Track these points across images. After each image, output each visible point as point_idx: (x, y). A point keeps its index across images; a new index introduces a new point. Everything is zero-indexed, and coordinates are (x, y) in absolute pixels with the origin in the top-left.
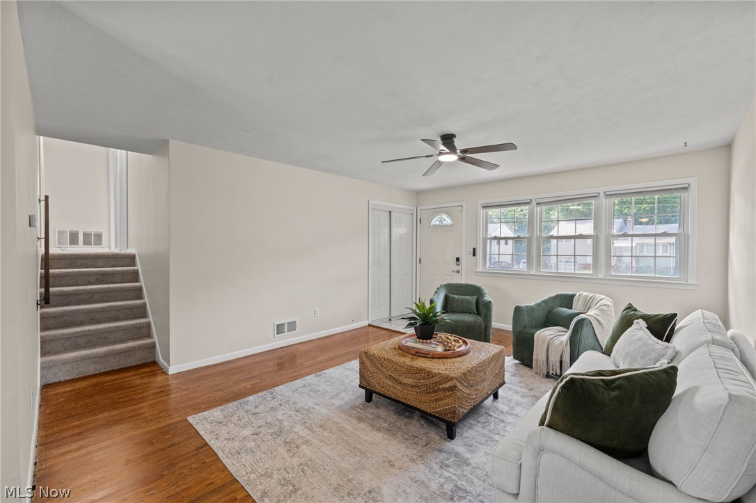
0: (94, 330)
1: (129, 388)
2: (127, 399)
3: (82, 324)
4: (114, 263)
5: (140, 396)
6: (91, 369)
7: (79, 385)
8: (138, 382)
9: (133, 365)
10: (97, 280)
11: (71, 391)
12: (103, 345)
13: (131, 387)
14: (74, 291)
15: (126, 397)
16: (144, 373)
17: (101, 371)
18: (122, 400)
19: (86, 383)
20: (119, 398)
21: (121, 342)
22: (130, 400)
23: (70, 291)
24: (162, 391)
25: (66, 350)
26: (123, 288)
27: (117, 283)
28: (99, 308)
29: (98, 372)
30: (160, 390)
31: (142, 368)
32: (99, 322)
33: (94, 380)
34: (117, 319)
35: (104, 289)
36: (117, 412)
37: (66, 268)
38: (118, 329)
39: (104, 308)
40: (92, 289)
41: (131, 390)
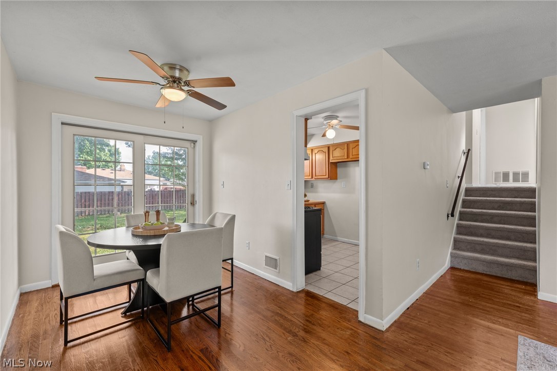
0: (486, 242)
1: (496, 292)
2: (488, 297)
3: (482, 236)
4: (516, 195)
5: (498, 300)
6: (480, 269)
7: (467, 275)
8: (506, 291)
9: (514, 278)
10: (499, 206)
11: (461, 276)
12: (492, 255)
13: (497, 292)
14: (479, 212)
15: (488, 295)
16: (518, 288)
17: (488, 273)
18: (484, 296)
19: (473, 276)
20: (483, 294)
21: (507, 257)
22: (489, 299)
23: (478, 212)
24: (519, 307)
25: (468, 250)
26: (517, 215)
27: (515, 211)
28: (494, 227)
29: (485, 273)
30: (518, 305)
31: (519, 284)
32: (493, 238)
33: (479, 277)
34: (509, 239)
35: (501, 214)
36: (473, 301)
37: (480, 197)
38: (505, 246)
39: (497, 228)
40: (492, 213)
41: (495, 293)
